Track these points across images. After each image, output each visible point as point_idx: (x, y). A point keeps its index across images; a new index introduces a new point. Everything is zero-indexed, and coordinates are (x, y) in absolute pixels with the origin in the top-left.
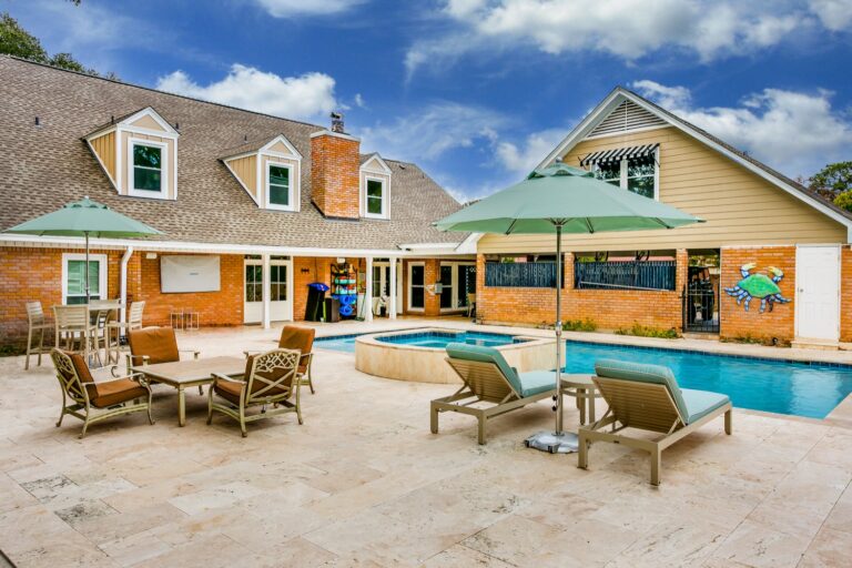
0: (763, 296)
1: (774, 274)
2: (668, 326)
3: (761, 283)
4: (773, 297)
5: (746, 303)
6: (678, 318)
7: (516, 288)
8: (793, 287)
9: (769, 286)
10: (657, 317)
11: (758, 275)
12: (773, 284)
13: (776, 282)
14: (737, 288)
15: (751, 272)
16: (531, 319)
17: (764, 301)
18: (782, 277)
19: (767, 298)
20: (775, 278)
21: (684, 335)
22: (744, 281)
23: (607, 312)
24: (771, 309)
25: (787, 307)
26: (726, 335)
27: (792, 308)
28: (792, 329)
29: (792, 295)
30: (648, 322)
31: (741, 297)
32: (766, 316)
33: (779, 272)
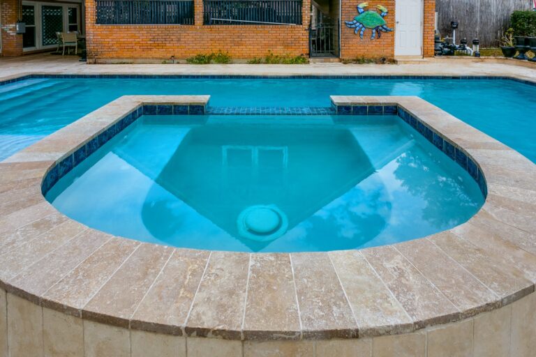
0: (374, 27)
1: (381, 11)
2: (297, 53)
3: (372, 17)
4: (381, 28)
5: (362, 33)
6: (304, 47)
7: (138, 26)
8: (393, 20)
9: (378, 20)
10: (286, 46)
11: (371, 12)
12: (381, 17)
13: (383, 17)
14: (355, 21)
15: (366, 9)
16: (157, 55)
17: (374, 31)
18: (387, 13)
19: (377, 28)
20: (383, 14)
21: (311, 60)
22: (361, 16)
23: (238, 44)
24: (379, 37)
25: (389, 35)
26: (346, 58)
27: (393, 35)
28: (393, 51)
29: (393, 26)
30: (279, 51)
31: (358, 28)
32: (375, 42)
33: (385, 10)
